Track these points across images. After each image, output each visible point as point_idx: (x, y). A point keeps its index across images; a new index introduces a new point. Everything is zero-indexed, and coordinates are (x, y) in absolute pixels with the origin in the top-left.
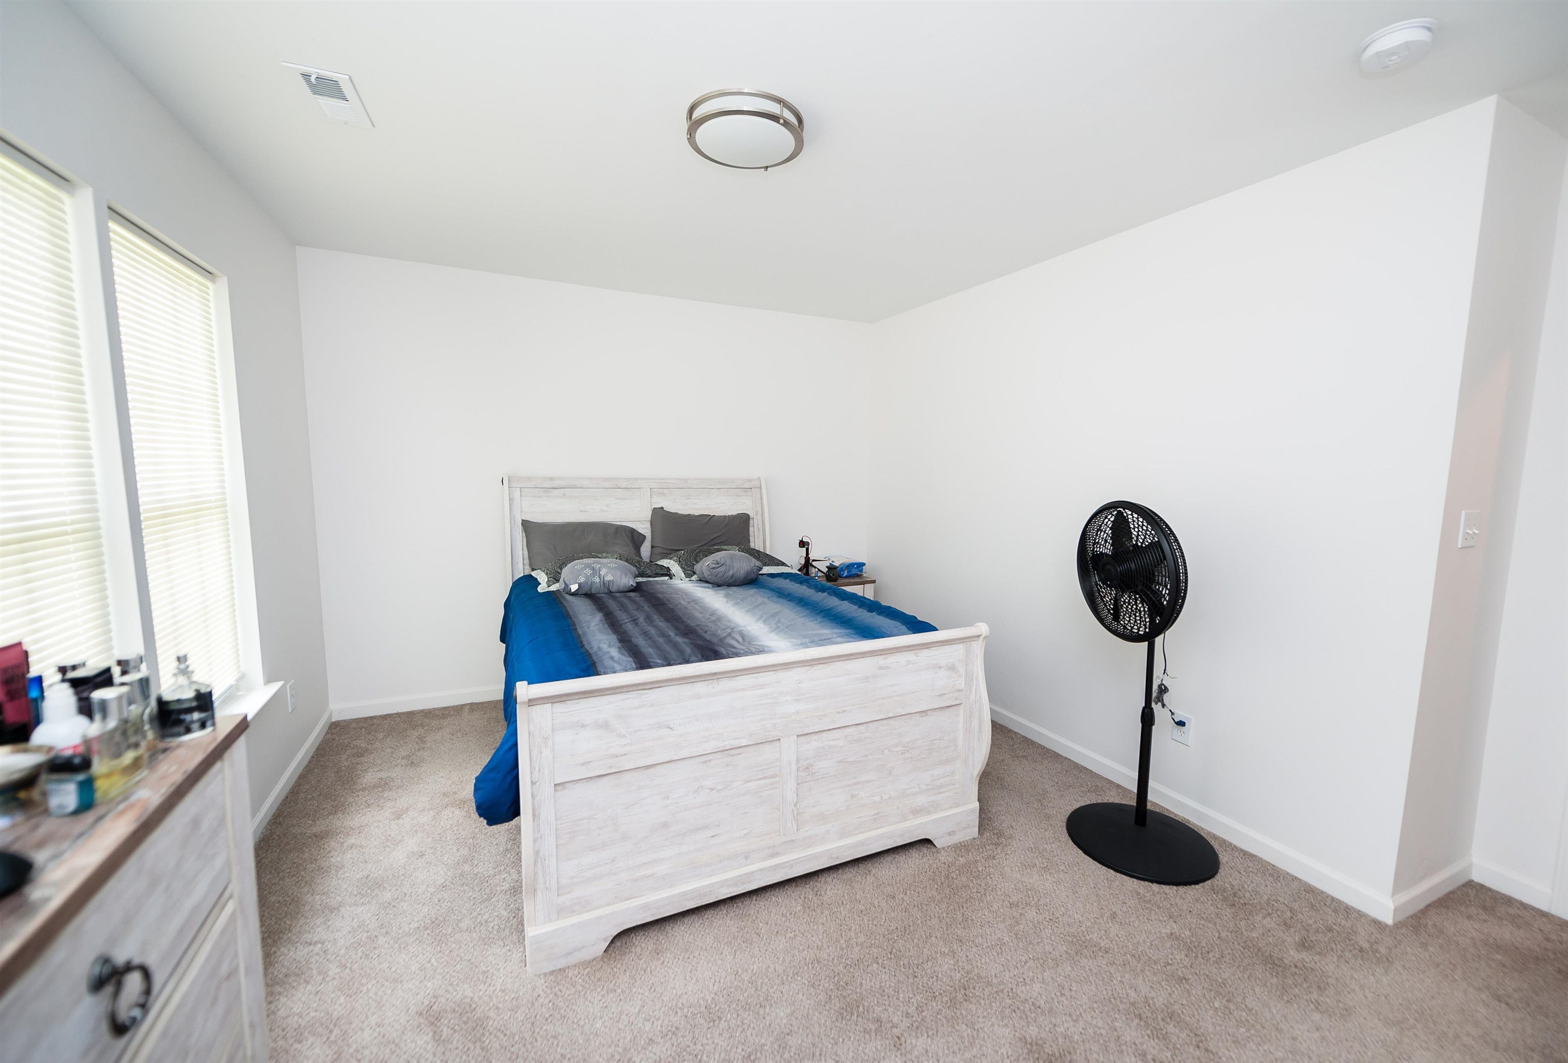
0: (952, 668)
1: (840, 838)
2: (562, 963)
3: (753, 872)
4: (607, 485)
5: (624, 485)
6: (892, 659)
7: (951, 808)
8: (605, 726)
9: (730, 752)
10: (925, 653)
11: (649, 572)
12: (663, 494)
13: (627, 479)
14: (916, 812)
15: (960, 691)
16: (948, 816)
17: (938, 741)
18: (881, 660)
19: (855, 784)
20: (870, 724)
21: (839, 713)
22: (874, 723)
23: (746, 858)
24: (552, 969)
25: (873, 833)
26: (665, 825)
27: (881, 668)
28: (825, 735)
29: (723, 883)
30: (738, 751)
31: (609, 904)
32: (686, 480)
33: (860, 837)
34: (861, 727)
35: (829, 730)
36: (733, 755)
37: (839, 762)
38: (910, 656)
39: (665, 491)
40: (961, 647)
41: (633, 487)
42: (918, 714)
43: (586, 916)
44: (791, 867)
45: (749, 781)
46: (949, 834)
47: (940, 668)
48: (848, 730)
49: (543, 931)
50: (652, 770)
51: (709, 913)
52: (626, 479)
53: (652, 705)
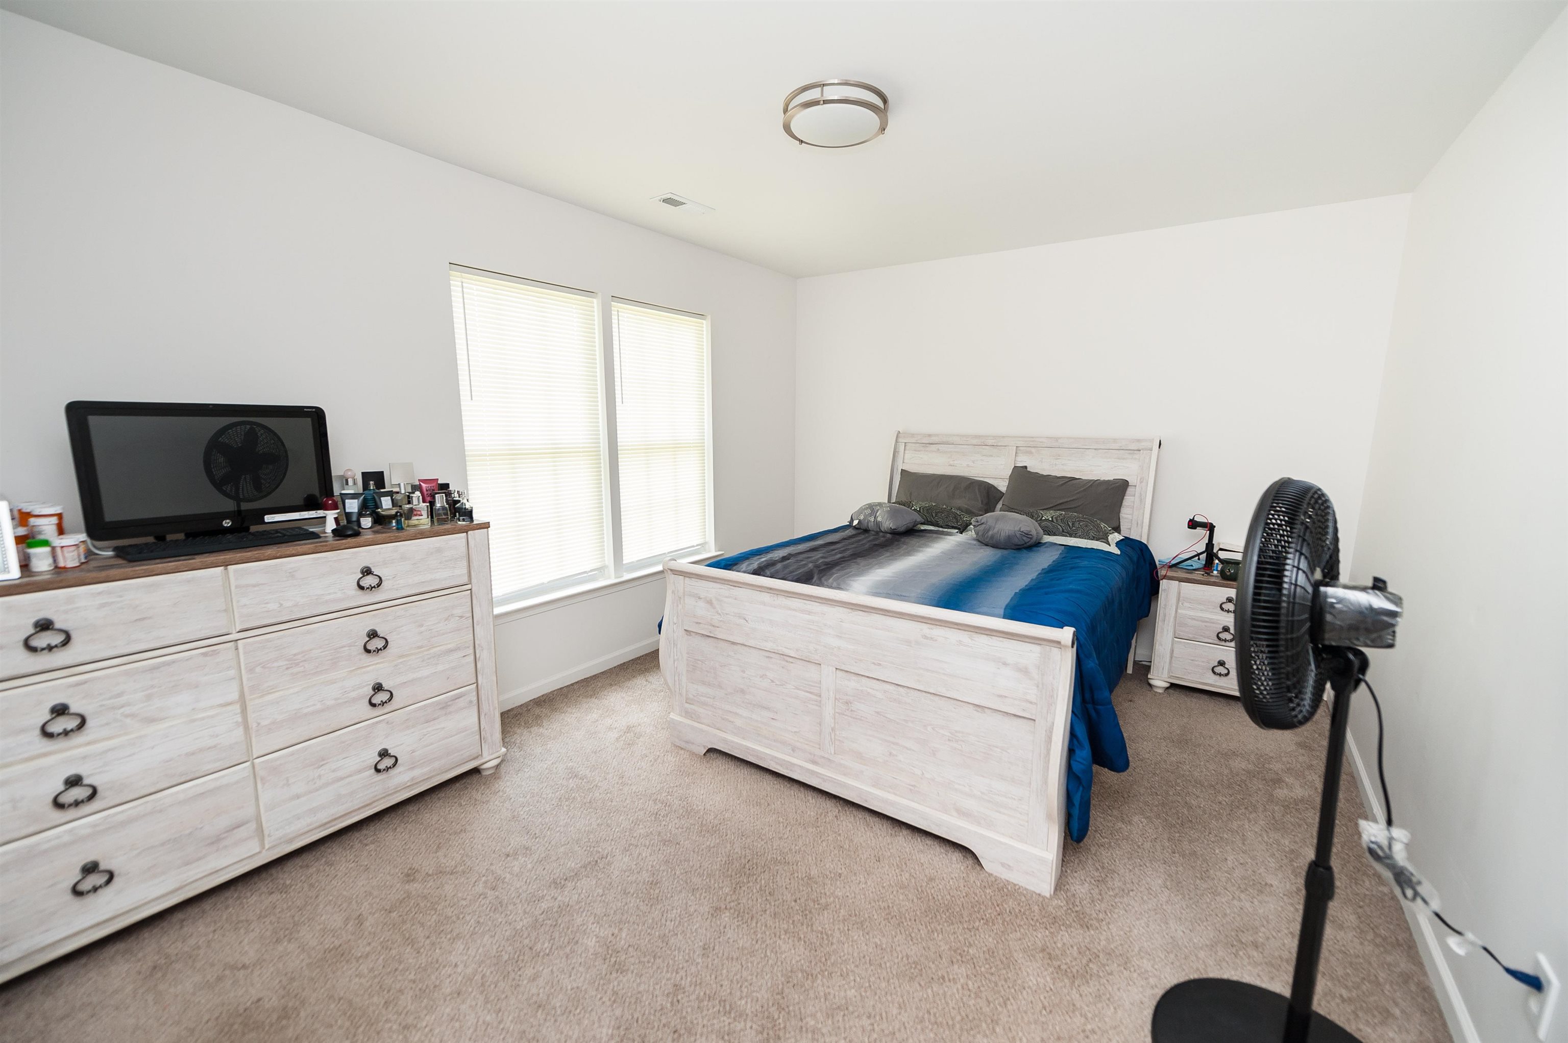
0: (1024, 671)
1: (873, 786)
2: (683, 745)
3: (794, 765)
4: (975, 441)
5: (990, 442)
6: (938, 632)
7: (1012, 838)
8: (710, 602)
9: (785, 657)
10: (983, 639)
11: (941, 523)
12: (1031, 453)
13: (995, 437)
14: (962, 813)
15: (1031, 703)
16: (1001, 843)
17: (999, 750)
18: (925, 628)
19: (894, 743)
20: (912, 691)
21: (875, 664)
22: (916, 691)
23: (793, 750)
24: (678, 745)
25: (905, 802)
26: (742, 691)
27: (925, 637)
28: (864, 680)
29: (774, 758)
30: (791, 660)
31: (709, 726)
32: (1057, 439)
33: (891, 797)
34: (901, 689)
35: (868, 677)
36: (787, 661)
37: (877, 713)
38: (964, 636)
39: (1033, 450)
40: (1036, 649)
41: (999, 444)
42: (971, 706)
43: (696, 725)
44: (824, 781)
45: (798, 689)
46: (1003, 865)
47: (1005, 664)
48: (887, 686)
49: (676, 718)
50: (735, 647)
51: (768, 777)
52: (993, 437)
53: (736, 599)
